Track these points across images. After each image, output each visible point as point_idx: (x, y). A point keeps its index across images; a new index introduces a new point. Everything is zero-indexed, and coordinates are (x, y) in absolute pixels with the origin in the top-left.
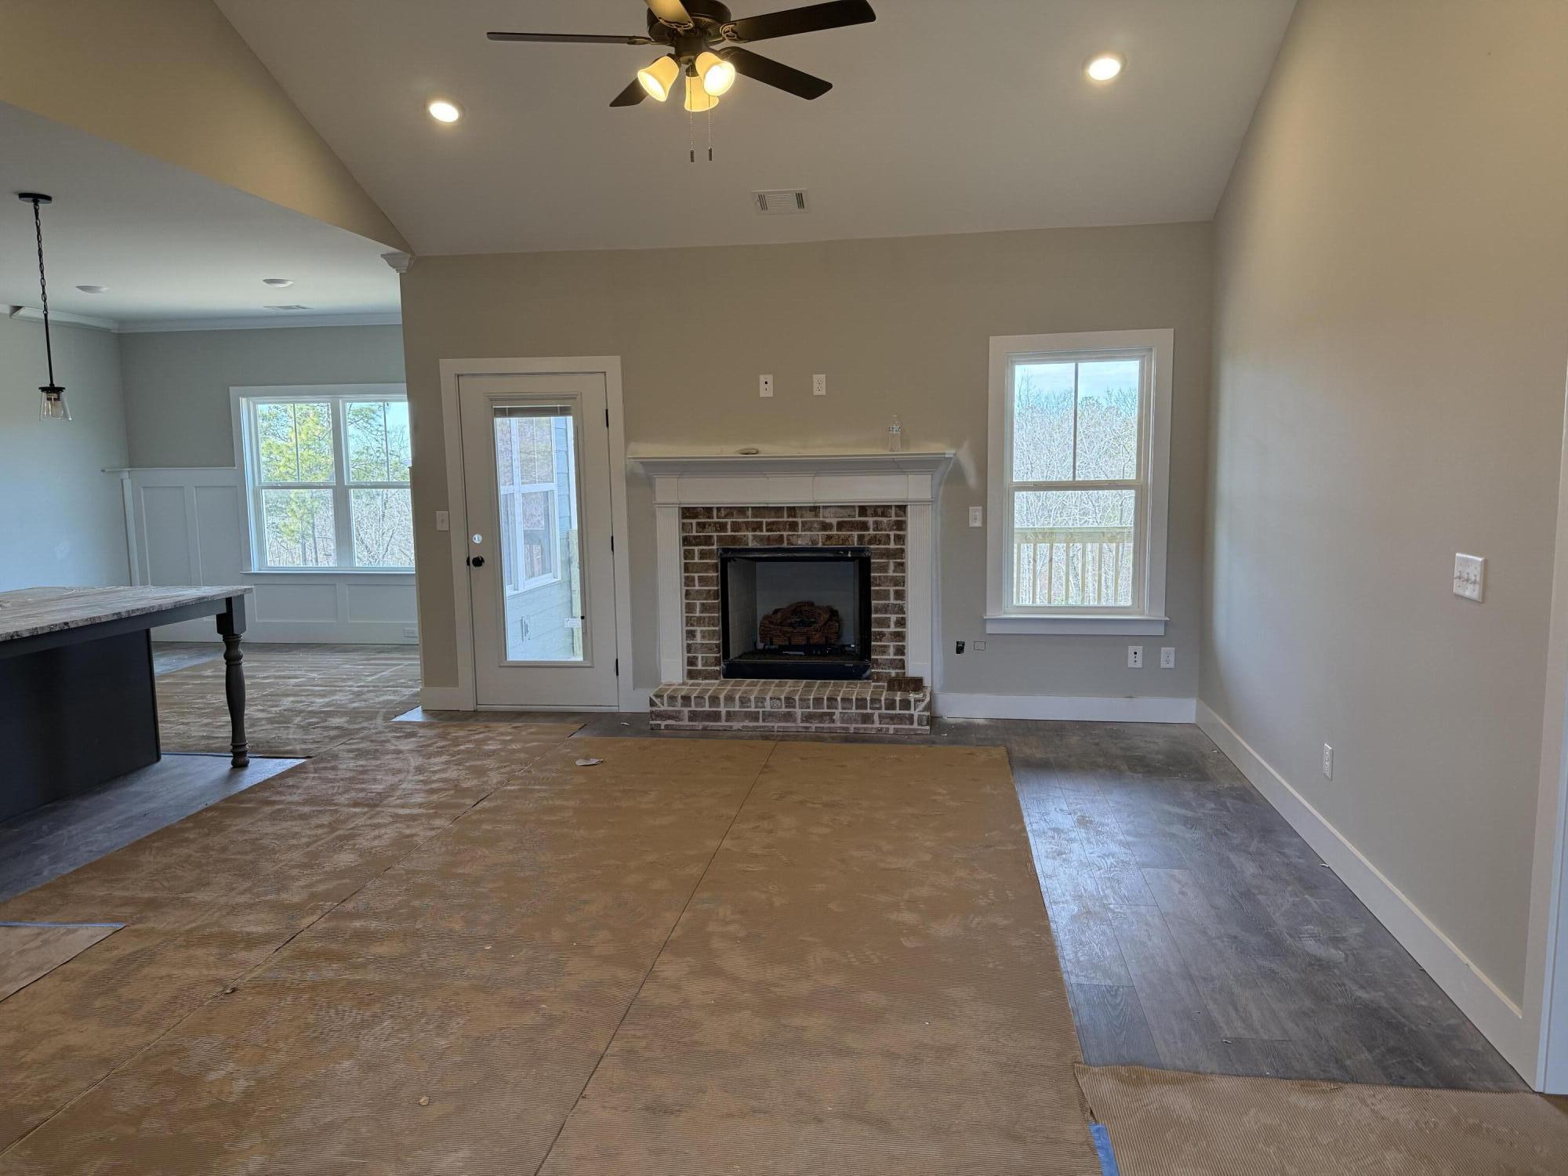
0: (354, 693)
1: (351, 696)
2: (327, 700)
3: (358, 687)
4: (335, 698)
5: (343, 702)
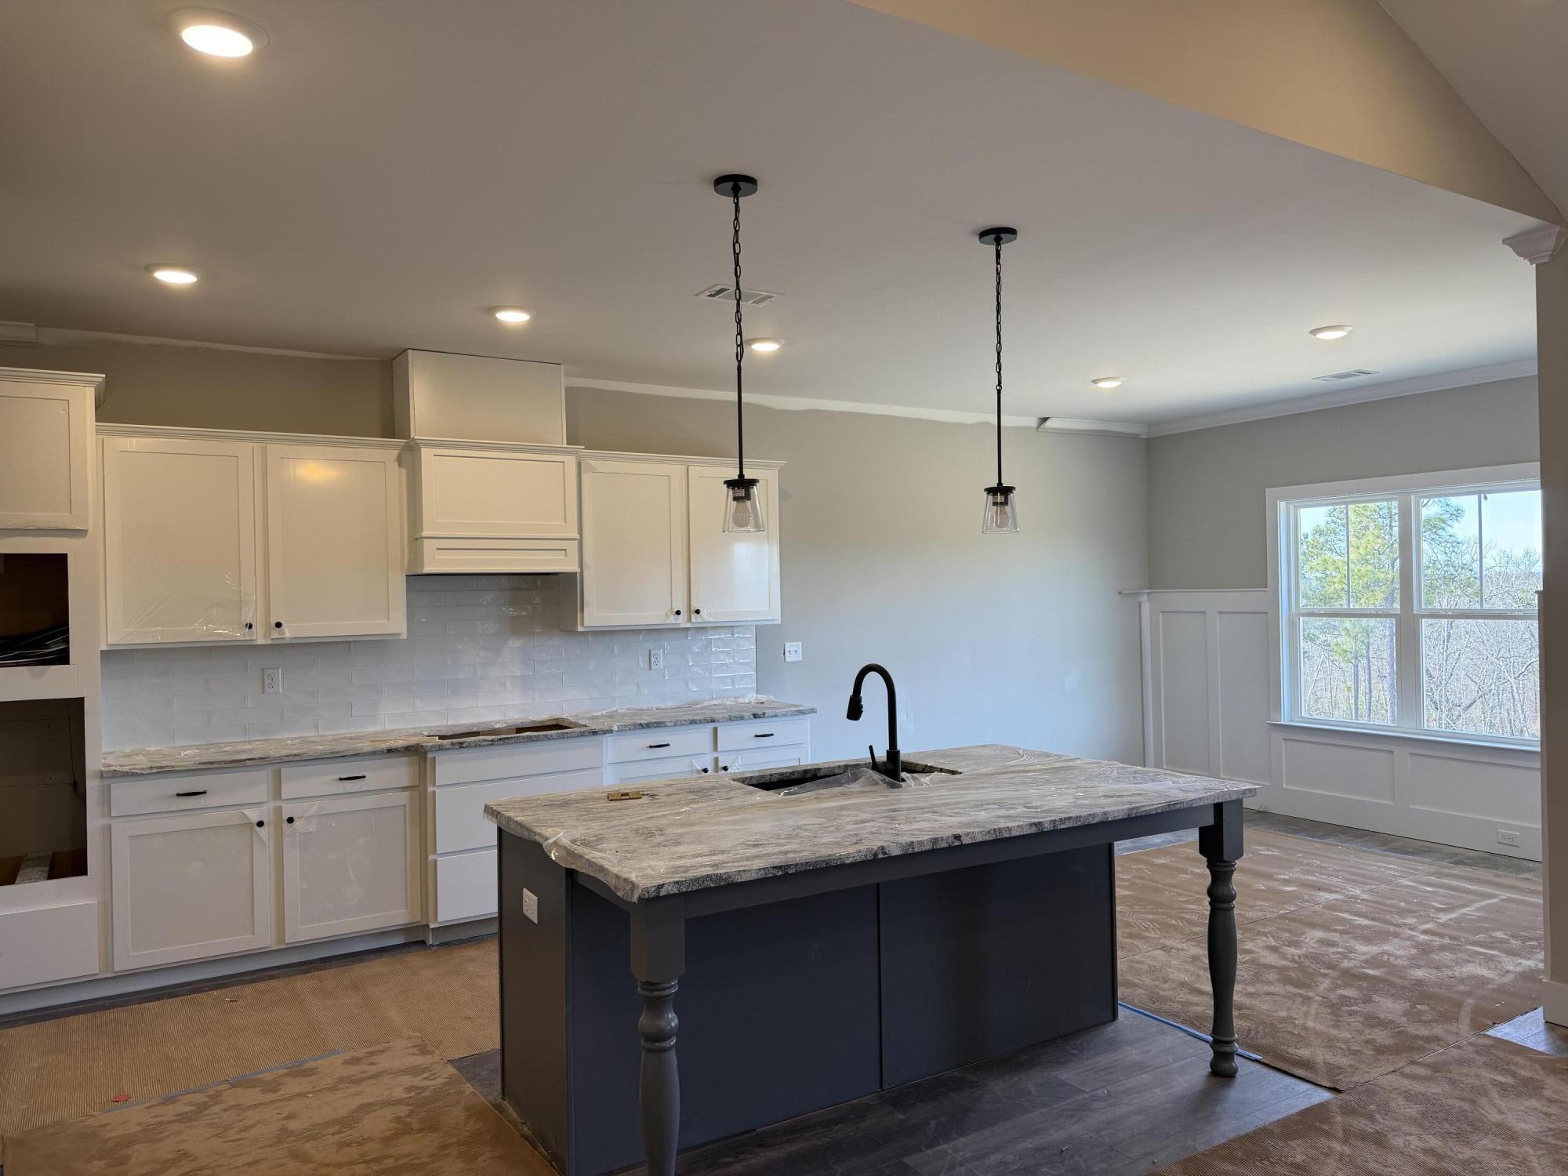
0: (1417, 945)
1: (1414, 951)
2: (1373, 949)
3: (1425, 932)
4: (1386, 947)
5: (1399, 962)
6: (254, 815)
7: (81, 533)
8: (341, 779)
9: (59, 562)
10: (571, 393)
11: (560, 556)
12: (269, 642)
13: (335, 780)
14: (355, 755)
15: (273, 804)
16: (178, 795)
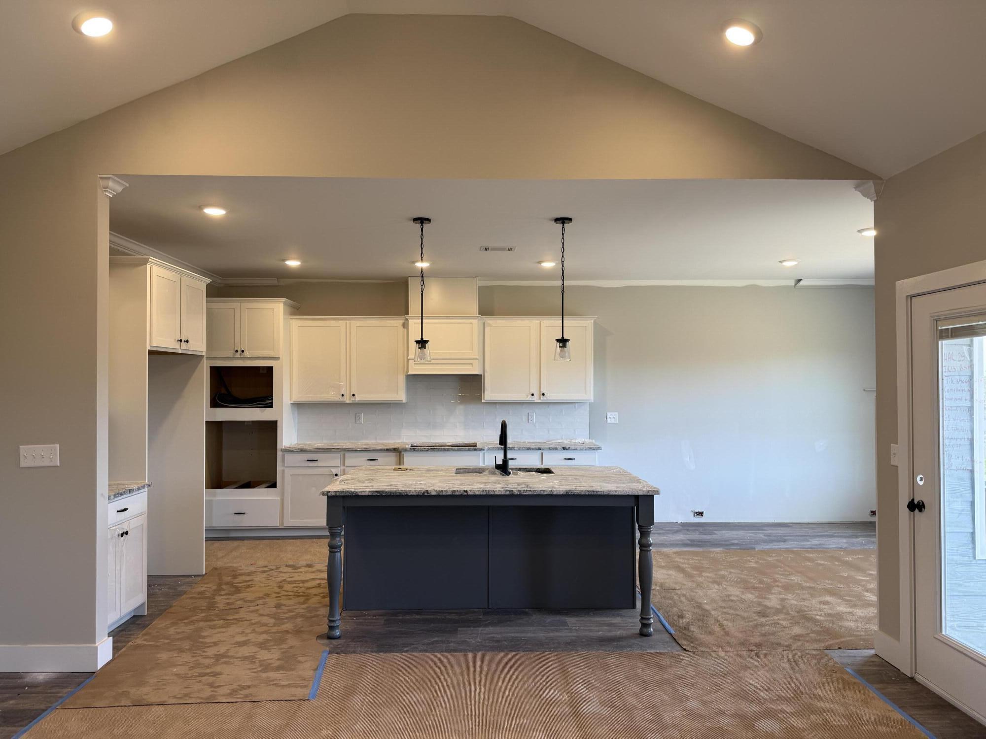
6: (334, 471)
7: (277, 359)
8: (368, 460)
9: (270, 369)
10: (482, 289)
11: (469, 367)
12: (351, 402)
13: (366, 460)
14: (374, 450)
15: (342, 468)
16: (308, 460)
